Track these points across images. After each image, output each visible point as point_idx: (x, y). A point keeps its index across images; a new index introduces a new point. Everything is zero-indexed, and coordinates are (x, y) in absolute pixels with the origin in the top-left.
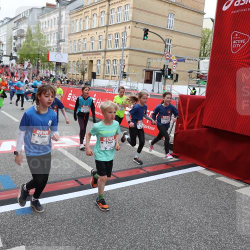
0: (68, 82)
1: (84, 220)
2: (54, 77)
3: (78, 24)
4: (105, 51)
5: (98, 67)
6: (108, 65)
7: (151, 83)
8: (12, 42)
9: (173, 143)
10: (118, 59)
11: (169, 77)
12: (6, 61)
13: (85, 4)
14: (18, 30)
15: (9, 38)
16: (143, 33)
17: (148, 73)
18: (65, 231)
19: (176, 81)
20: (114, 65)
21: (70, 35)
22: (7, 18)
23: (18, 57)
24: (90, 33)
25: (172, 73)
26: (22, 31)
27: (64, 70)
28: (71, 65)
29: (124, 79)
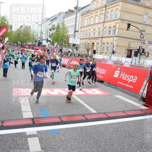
0: (79, 55)
1: (88, 141)
2: (71, 53)
3: (86, 21)
4: (102, 38)
5: (97, 47)
6: (103, 46)
7: (131, 58)
8: (48, 32)
9: (145, 97)
10: (110, 42)
11: (143, 54)
12: (44, 43)
13: (91, 9)
14: (52, 25)
15: (47, 30)
16: (127, 26)
17: (129, 51)
18: (76, 146)
19: (148, 56)
20: (107, 46)
21: (81, 27)
22: (46, 19)
23: (51, 40)
24: (94, 26)
25: (145, 51)
26: (54, 25)
27: (77, 48)
28: (81, 46)
29: (113, 55)
